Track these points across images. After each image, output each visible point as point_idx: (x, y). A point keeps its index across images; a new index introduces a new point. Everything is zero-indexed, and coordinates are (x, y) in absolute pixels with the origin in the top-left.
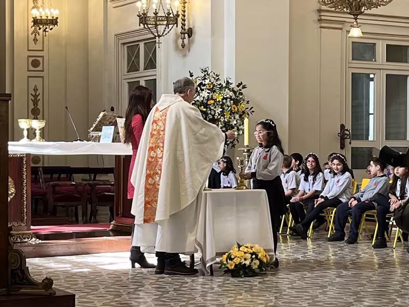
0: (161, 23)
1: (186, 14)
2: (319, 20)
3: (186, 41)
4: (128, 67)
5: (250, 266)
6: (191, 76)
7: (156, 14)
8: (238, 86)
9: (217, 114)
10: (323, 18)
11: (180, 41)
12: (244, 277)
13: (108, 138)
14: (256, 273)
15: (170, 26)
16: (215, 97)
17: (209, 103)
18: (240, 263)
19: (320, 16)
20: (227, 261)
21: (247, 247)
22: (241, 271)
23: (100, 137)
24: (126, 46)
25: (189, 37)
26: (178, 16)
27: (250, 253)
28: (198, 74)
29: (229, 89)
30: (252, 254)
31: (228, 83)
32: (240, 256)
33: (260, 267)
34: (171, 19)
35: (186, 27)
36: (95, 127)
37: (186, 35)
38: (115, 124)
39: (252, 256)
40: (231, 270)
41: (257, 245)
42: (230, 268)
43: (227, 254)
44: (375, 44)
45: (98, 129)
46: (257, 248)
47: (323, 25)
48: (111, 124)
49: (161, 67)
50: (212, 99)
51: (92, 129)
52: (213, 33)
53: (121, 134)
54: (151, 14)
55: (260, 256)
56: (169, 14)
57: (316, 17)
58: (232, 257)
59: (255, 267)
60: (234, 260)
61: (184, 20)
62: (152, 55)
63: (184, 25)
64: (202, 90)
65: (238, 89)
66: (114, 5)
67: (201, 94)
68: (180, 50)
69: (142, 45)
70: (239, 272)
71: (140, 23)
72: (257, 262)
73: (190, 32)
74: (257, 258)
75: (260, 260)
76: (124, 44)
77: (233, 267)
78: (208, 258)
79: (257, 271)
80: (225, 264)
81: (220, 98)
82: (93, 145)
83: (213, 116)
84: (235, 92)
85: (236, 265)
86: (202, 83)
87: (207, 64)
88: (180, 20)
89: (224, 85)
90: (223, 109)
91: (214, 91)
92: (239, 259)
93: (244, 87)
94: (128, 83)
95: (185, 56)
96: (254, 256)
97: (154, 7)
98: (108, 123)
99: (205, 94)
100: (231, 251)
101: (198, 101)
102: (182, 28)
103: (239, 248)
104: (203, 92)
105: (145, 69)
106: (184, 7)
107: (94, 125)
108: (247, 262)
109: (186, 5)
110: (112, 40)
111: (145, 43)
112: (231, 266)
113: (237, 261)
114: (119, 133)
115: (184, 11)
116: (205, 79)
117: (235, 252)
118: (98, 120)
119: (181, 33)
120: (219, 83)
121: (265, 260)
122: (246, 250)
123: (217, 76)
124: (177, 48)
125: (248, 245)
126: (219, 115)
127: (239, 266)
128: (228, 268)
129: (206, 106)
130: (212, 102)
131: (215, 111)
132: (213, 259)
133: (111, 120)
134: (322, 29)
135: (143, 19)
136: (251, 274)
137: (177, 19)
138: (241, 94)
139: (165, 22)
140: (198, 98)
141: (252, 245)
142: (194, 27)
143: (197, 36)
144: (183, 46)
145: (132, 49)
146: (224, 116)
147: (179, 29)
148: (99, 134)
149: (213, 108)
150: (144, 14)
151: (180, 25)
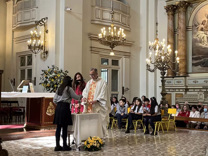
0: (36, 49)
1: (45, 46)
2: (91, 50)
3: (45, 55)
4: (21, 64)
5: (96, 146)
6: (49, 68)
7: (35, 45)
8: (65, 72)
9: (58, 82)
10: (92, 50)
11: (43, 56)
12: (94, 151)
13: (26, 90)
14: (98, 149)
15: (40, 50)
16: (57, 76)
17: (55, 77)
18: (92, 145)
19: (91, 49)
20: (87, 145)
21: (94, 138)
22: (93, 149)
23: (22, 90)
24: (20, 57)
25: (46, 54)
26: (43, 46)
27: (96, 141)
28: (51, 67)
29: (62, 73)
30: (97, 141)
31: (62, 71)
32: (92, 142)
33: (100, 147)
34: (40, 47)
35: (45, 51)
36: (20, 86)
37: (45, 53)
38: (28, 85)
39: (97, 142)
40: (89, 149)
41: (98, 137)
42: (88, 147)
43: (86, 141)
44: (108, 59)
45: (21, 87)
46: (98, 138)
47: (92, 52)
48: (26, 85)
49: (34, 64)
50: (56, 76)
51: (18, 87)
52: (56, 53)
53: (31, 89)
54: (33, 45)
55: (100, 141)
56: (40, 45)
57: (90, 49)
58: (89, 143)
59: (98, 146)
60: (90, 144)
61: (45, 48)
62: (31, 60)
63: (45, 50)
64: (53, 73)
65: (65, 73)
66: (16, 43)
67: (52, 74)
68: (43, 59)
69: (26, 57)
70: (92, 149)
71: (29, 48)
72: (99, 144)
73: (47, 53)
74: (99, 143)
75: (100, 143)
76: (19, 56)
77: (89, 147)
78: (78, 143)
79: (99, 148)
80: (86, 146)
81: (59, 76)
82: (20, 94)
83: (57, 82)
84: (64, 74)
85: (91, 146)
86: (52, 70)
87: (54, 64)
88: (43, 48)
89: (60, 71)
90: (60, 80)
91: (57, 74)
92: (92, 144)
93: (68, 72)
94: (21, 70)
95: (44, 61)
96: (98, 142)
97: (34, 43)
98: (25, 85)
99: (54, 74)
100: (88, 140)
101: (51, 77)
102: (44, 51)
103: (91, 139)
104: (53, 74)
105: (28, 65)
106: (45, 44)
107: (20, 85)
108: (95, 145)
109: (45, 43)
110: (15, 54)
111: (28, 56)
112: (89, 146)
113: (91, 144)
114: (30, 89)
115: (45, 45)
116: (53, 69)
117: (90, 140)
118: (21, 83)
119: (44, 53)
120: (58, 70)
121: (102, 143)
122: (94, 139)
123: (58, 68)
124: (41, 58)
125: (95, 137)
126: (59, 82)
127: (92, 146)
128: (87, 147)
129: (54, 79)
130: (56, 77)
131: (57, 81)
132: (80, 144)
133: (26, 84)
134: (92, 53)
135: (30, 47)
136: (97, 150)
137: (42, 48)
138: (66, 75)
139: (38, 49)
140: (51, 76)
141: (96, 137)
142: (48, 51)
143: (50, 54)
144: (44, 57)
145: (23, 58)
146: (60, 82)
147: (43, 51)
148: (22, 89)
149: (57, 79)
150: (30, 45)
151: (43, 50)
